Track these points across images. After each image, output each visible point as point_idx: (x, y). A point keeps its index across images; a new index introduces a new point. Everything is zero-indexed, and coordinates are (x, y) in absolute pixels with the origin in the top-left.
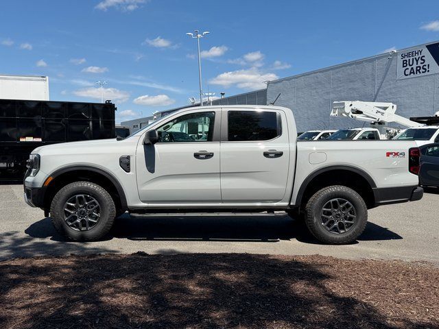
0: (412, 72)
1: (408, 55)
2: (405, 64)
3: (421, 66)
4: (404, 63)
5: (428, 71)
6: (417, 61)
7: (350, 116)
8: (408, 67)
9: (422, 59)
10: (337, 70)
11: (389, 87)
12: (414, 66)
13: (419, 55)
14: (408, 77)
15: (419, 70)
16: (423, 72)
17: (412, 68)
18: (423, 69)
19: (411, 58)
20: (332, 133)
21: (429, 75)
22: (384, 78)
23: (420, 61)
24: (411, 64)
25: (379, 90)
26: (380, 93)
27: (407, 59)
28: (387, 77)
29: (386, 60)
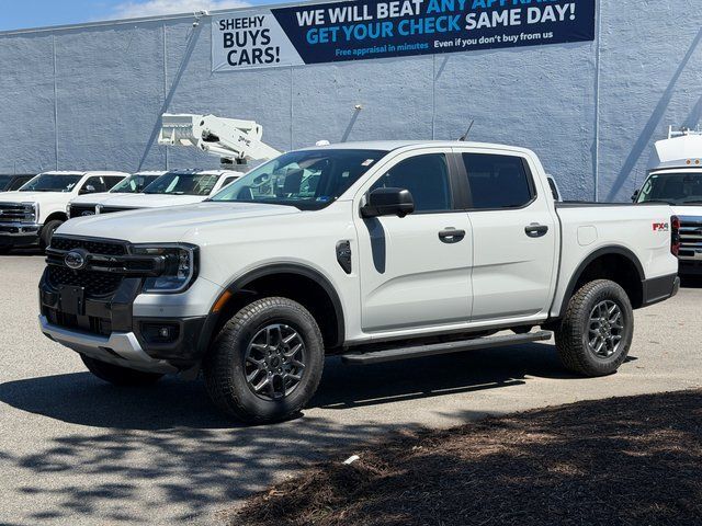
0: (244, 59)
1: (235, 24)
2: (228, 40)
3: (264, 48)
4: (226, 40)
5: (278, 60)
6: (254, 38)
7: (199, 145)
8: (235, 47)
9: (263, 36)
10: (70, 36)
11: (196, 85)
12: (249, 47)
13: (258, 27)
14: (237, 67)
15: (259, 57)
16: (266, 61)
17: (244, 52)
18: (267, 54)
19: (241, 31)
20: (105, 178)
21: (280, 69)
22: (184, 65)
23: (260, 39)
24: (241, 41)
25: (173, 89)
26: (175, 96)
27: (234, 32)
28: (191, 64)
29: (187, 28)
